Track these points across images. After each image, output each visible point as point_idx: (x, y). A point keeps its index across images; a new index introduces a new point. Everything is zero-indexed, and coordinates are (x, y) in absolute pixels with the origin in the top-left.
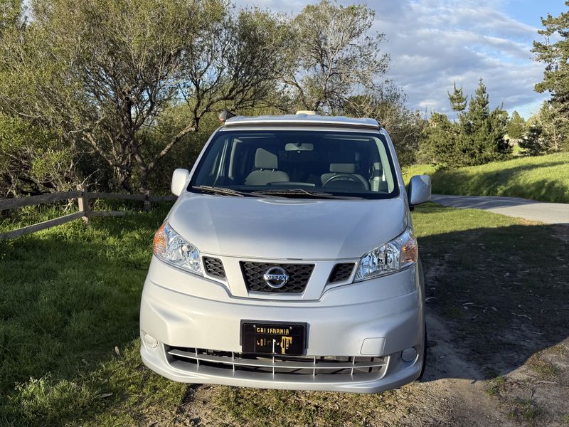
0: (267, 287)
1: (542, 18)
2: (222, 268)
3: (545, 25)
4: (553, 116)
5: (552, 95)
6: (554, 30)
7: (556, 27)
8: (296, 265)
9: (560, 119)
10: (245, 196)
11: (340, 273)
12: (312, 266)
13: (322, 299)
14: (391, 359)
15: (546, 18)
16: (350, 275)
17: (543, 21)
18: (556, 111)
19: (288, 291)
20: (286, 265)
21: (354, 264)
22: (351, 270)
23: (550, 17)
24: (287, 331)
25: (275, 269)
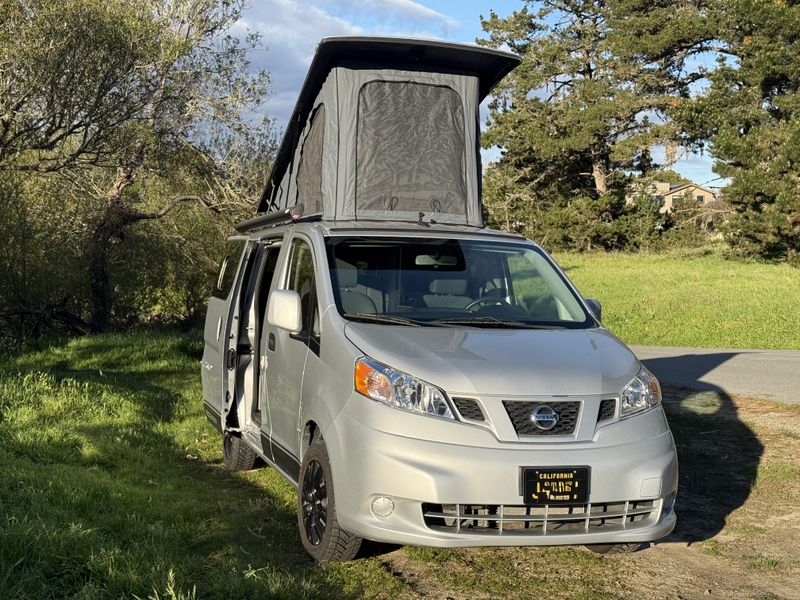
0: (535, 429)
1: (481, 17)
2: (479, 410)
3: (487, 30)
4: (504, 190)
5: (503, 153)
6: (502, 40)
7: (505, 34)
8: (562, 403)
9: (517, 195)
10: (423, 325)
11: (605, 410)
12: (578, 404)
13: (595, 439)
14: (664, 503)
15: (488, 18)
16: (614, 412)
17: (484, 24)
18: (510, 181)
19: (557, 433)
20: (551, 403)
21: (614, 401)
22: (614, 406)
23: (494, 16)
24: (571, 476)
25: (543, 408)
